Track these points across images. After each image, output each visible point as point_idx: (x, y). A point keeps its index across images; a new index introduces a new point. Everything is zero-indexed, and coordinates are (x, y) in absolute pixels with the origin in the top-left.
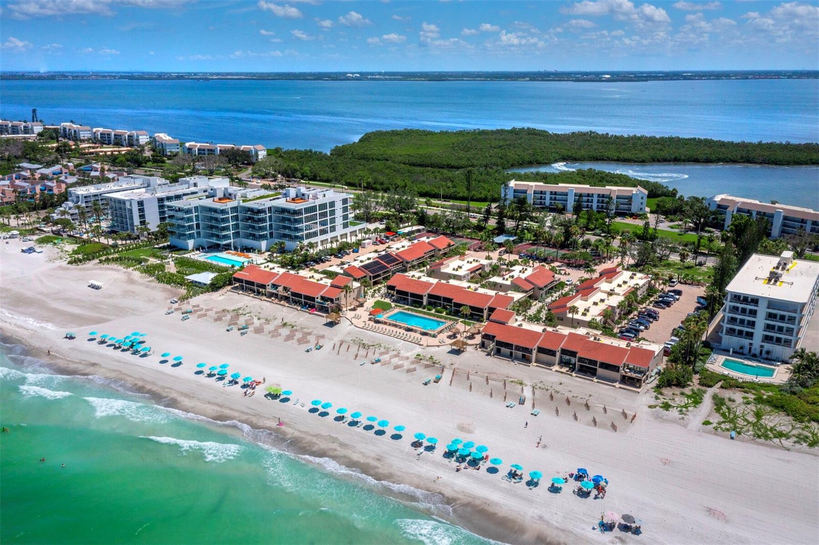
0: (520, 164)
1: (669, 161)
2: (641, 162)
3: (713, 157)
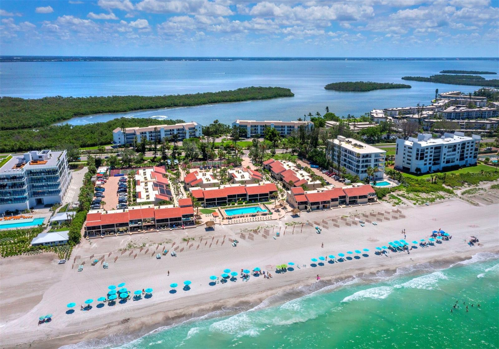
0: (54, 121)
1: (138, 109)
2: (124, 112)
3: (153, 105)
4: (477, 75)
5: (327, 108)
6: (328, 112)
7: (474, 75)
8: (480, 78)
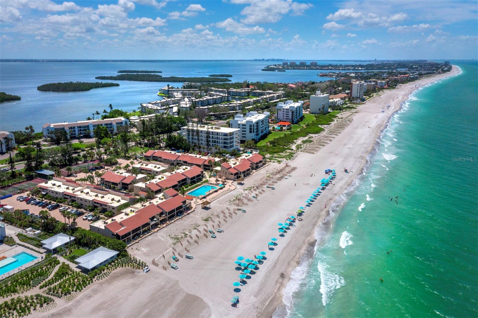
4: (154, 73)
5: (111, 106)
6: (112, 108)
7: (152, 74)
8: (158, 76)
